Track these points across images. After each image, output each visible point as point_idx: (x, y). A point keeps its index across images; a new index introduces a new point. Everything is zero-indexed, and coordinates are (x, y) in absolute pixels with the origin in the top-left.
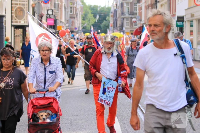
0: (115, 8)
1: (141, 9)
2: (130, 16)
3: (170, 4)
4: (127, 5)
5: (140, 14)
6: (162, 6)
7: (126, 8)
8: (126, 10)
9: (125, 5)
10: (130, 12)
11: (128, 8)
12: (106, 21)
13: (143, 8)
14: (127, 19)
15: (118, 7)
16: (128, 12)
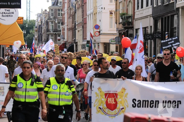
0: (40, 24)
1: (64, 29)
2: (54, 33)
3: (84, 31)
4: (52, 23)
5: (64, 33)
6: (79, 31)
7: (51, 26)
8: (51, 28)
9: (50, 23)
10: (55, 30)
11: (53, 26)
12: (30, 34)
13: (66, 29)
14: (51, 35)
15: (44, 23)
16: (53, 29)
